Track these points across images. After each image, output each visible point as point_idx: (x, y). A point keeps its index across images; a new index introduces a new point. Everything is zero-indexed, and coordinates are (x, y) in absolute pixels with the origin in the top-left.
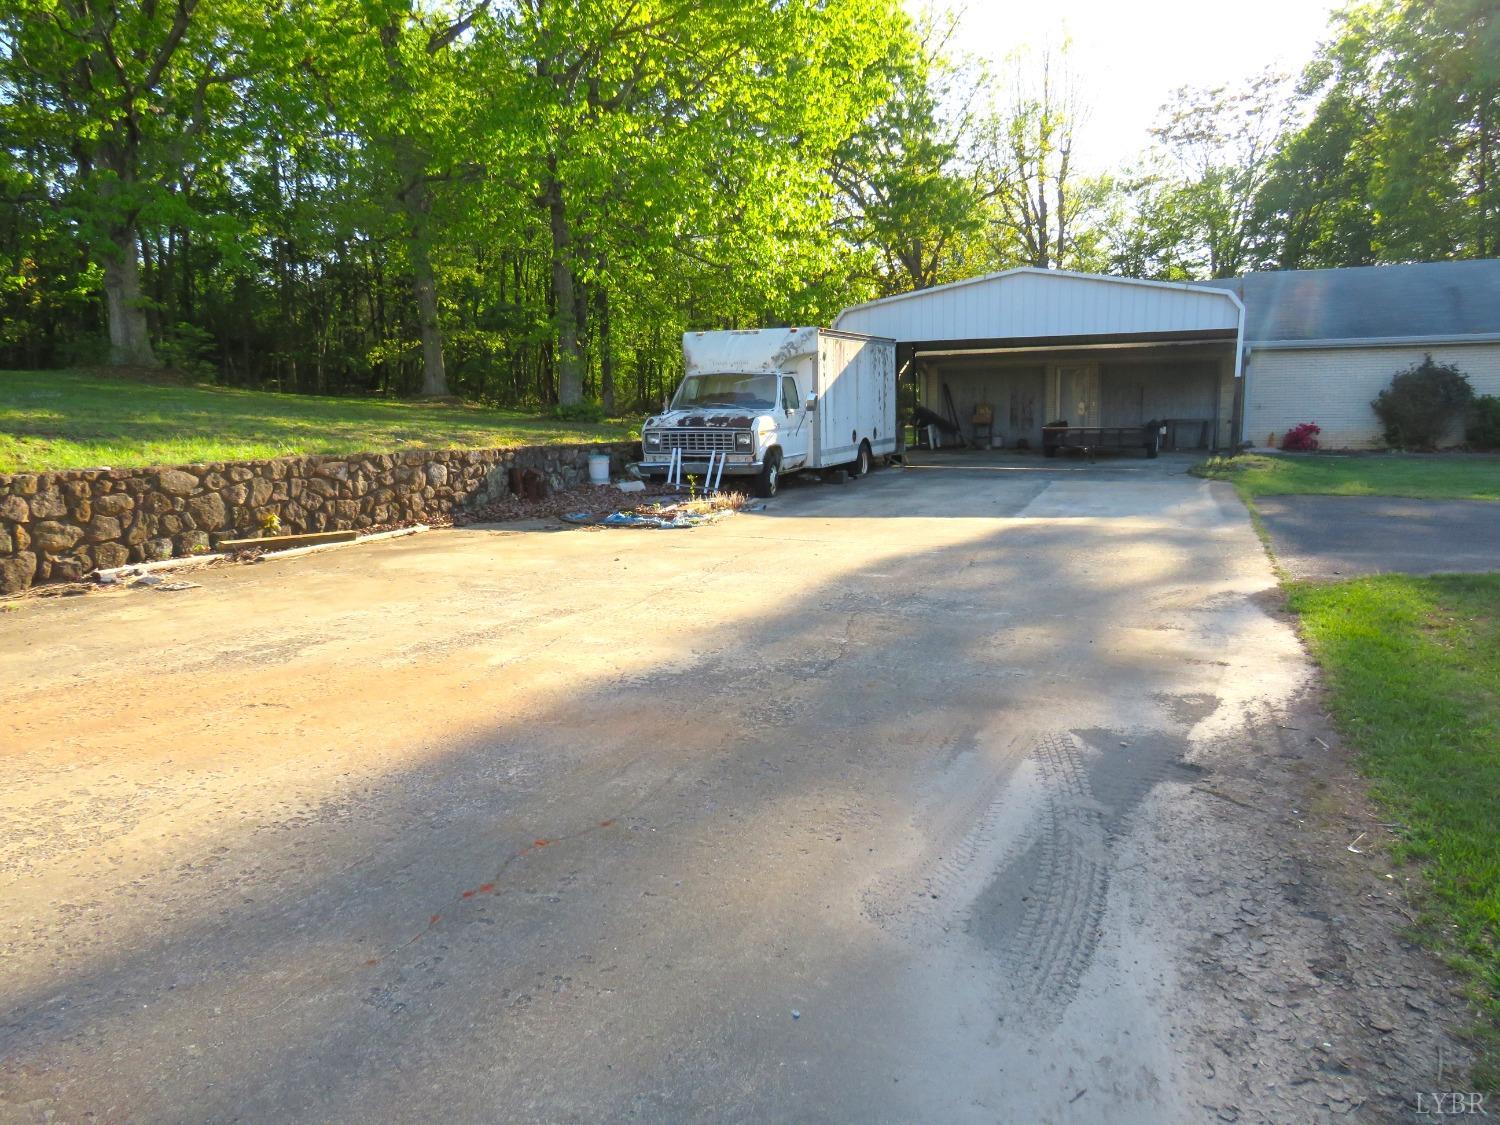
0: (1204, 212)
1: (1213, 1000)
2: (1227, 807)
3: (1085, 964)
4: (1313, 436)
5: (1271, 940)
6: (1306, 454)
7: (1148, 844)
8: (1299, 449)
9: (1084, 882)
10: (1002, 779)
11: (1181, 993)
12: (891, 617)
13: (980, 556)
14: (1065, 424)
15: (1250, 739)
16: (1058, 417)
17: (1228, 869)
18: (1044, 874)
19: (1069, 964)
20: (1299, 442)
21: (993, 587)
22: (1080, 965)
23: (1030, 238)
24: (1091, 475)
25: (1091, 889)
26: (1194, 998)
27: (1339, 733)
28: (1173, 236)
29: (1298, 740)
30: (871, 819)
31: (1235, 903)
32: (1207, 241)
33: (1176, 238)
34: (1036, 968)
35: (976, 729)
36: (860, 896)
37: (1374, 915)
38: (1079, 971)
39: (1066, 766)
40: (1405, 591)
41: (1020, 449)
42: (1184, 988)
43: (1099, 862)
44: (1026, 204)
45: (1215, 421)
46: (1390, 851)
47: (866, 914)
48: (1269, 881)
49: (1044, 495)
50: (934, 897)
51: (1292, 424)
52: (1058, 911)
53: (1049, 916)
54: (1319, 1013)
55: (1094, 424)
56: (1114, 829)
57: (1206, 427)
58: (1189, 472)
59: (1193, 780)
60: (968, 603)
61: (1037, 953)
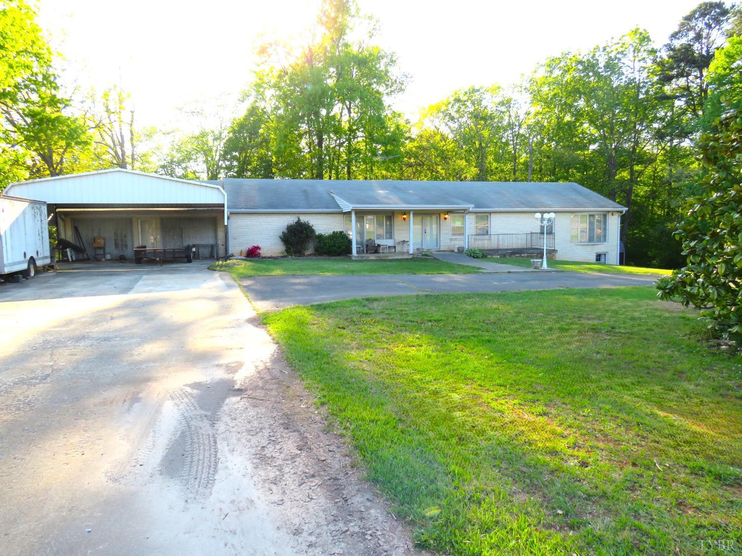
0: (202, 148)
1: (267, 469)
2: (255, 402)
3: (215, 471)
4: (258, 251)
5: (282, 443)
6: (256, 259)
7: (228, 422)
8: (253, 257)
9: (206, 442)
10: (158, 410)
11: (255, 470)
12: (75, 349)
13: (115, 314)
14: (145, 247)
15: (258, 375)
16: (141, 244)
17: (262, 423)
18: (188, 444)
19: (209, 473)
20: (253, 253)
21: (126, 328)
22: (213, 473)
23: (116, 152)
24: (162, 272)
25: (210, 444)
26: (260, 471)
27: (290, 367)
28: (188, 158)
29: (276, 373)
30: (97, 442)
31: (267, 434)
32: (204, 162)
33: (190, 159)
34: (196, 479)
35: (139, 393)
36: (104, 474)
37: (314, 426)
38: (214, 475)
39: (186, 400)
40: (303, 312)
41: (121, 260)
42: (255, 468)
43: (210, 433)
44: (112, 134)
45: (217, 245)
46: (315, 404)
47: (109, 481)
48: (277, 424)
49: (141, 282)
50: (141, 465)
51: (250, 246)
52: (199, 456)
53: (195, 459)
54: (303, 463)
55: (159, 247)
56: (213, 420)
57: (213, 247)
58: (208, 268)
59: (241, 395)
60: (116, 337)
61: (194, 473)
